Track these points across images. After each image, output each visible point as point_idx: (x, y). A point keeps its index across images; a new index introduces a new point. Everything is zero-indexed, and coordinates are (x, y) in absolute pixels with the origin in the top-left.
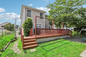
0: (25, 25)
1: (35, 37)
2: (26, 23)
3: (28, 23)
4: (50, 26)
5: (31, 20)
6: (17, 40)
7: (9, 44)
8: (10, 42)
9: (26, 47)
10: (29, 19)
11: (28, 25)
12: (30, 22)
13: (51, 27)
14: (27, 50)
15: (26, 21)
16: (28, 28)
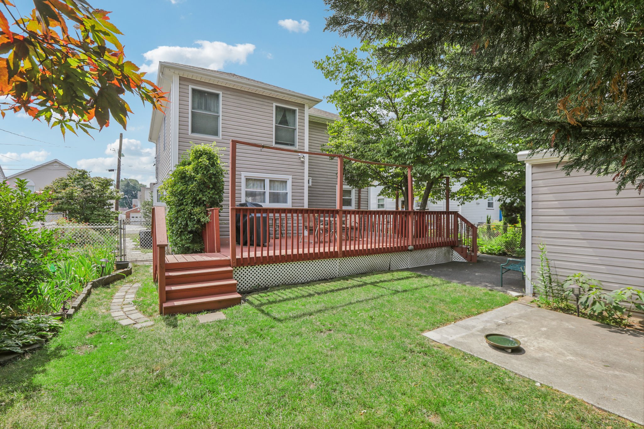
0: (180, 187)
1: (229, 257)
2: (183, 178)
3: (192, 179)
4: (349, 192)
5: (211, 157)
6: (131, 277)
7: (89, 293)
8: (95, 285)
9: (177, 303)
10: (199, 155)
11: (192, 186)
12: (207, 168)
13: (353, 196)
14: (179, 316)
15: (184, 164)
16: (197, 203)
